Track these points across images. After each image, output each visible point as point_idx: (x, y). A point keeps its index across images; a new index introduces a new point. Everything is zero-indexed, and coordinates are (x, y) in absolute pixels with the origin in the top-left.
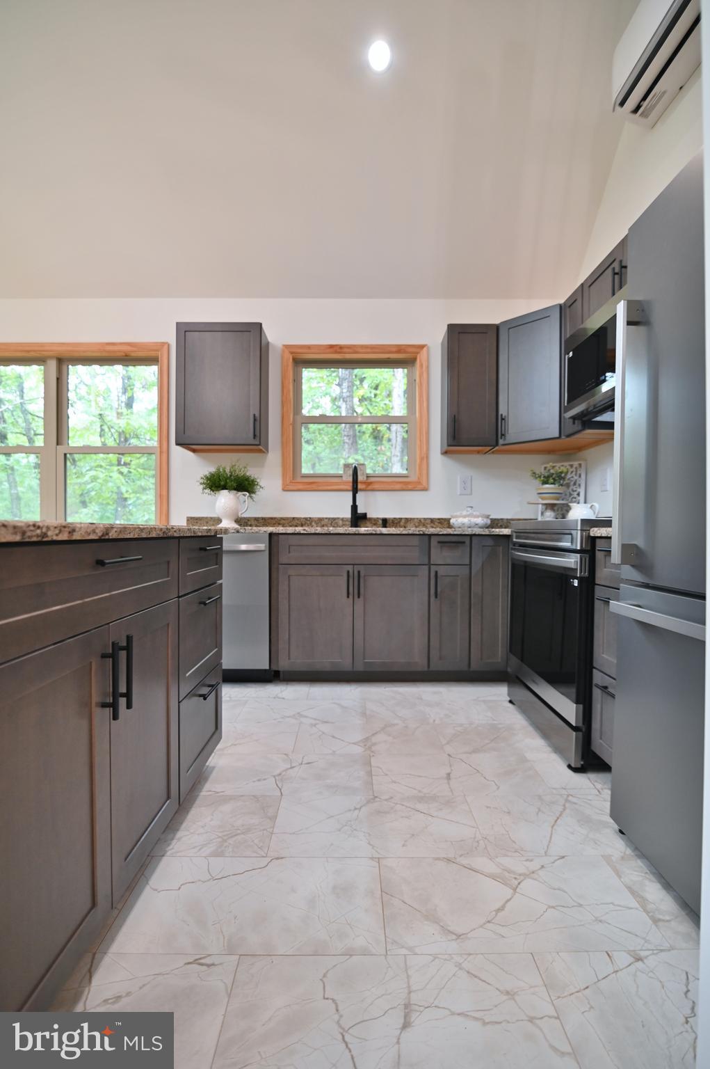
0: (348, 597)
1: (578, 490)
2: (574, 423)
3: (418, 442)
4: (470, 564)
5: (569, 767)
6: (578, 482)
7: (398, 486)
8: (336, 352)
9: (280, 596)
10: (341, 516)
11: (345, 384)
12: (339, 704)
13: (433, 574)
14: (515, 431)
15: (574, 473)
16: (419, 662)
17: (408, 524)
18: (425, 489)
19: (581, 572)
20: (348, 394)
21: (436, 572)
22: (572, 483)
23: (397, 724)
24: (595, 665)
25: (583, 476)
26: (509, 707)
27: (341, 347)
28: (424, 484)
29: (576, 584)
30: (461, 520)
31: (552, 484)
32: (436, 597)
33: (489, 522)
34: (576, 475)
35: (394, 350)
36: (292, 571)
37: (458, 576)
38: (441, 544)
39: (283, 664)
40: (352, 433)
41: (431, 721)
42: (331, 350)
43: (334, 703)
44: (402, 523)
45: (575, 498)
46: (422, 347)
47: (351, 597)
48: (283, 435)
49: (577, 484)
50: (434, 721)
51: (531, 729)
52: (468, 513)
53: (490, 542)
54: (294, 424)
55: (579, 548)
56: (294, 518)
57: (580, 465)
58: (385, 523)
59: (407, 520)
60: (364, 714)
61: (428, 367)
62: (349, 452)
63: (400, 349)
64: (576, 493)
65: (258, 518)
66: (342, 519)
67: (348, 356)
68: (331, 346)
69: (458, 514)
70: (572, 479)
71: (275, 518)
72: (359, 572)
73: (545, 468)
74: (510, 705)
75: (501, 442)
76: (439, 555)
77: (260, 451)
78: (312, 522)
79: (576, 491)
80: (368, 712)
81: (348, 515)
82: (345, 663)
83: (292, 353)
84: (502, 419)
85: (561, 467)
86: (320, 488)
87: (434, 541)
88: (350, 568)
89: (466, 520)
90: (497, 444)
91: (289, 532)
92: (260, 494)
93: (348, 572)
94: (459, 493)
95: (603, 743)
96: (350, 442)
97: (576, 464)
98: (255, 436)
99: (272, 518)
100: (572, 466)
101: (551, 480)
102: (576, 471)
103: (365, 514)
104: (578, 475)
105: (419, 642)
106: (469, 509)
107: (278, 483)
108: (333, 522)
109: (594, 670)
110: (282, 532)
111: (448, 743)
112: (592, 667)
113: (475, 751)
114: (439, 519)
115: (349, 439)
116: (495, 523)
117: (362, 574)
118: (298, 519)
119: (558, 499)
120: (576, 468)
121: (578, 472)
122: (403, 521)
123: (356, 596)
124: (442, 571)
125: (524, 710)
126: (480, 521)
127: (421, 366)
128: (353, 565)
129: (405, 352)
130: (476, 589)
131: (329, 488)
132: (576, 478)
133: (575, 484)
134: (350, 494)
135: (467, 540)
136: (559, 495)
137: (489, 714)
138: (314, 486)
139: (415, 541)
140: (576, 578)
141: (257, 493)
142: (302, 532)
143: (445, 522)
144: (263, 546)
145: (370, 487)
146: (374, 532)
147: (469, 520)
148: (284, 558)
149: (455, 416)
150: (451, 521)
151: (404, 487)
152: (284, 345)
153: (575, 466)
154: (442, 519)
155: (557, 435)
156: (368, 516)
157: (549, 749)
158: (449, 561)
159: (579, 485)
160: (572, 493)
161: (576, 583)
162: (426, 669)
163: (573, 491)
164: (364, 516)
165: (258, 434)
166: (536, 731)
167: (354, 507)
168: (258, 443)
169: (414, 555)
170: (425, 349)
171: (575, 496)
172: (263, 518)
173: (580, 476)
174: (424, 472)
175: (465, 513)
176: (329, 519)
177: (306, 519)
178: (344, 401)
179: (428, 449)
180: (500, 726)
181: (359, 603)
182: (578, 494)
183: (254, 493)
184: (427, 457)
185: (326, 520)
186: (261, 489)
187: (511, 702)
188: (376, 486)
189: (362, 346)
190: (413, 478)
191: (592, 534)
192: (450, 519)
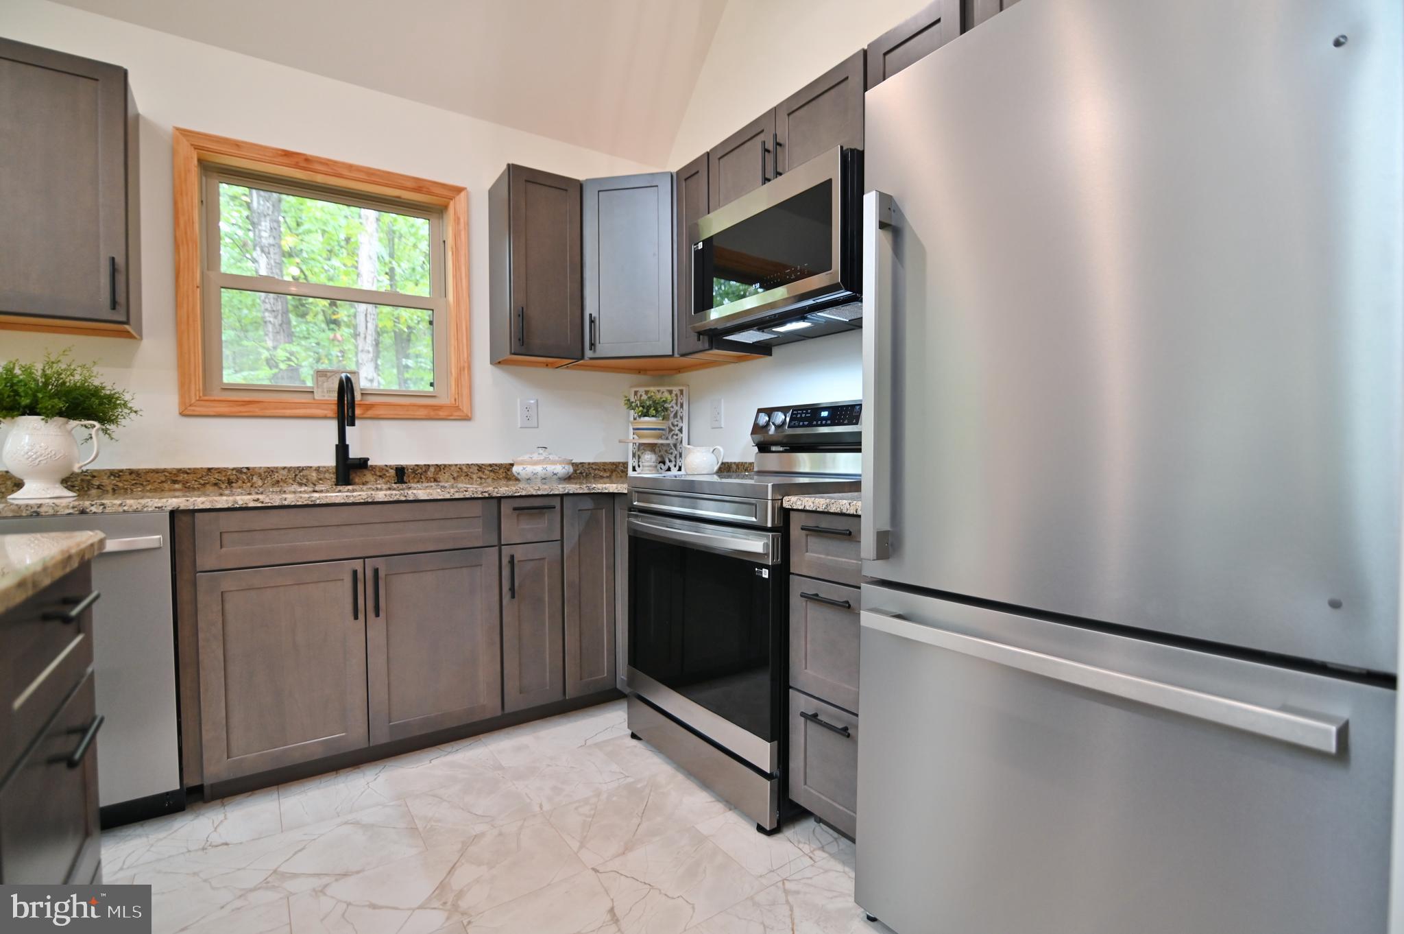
0: (356, 617)
1: (680, 425)
2: (699, 340)
3: (453, 342)
4: (562, 540)
5: (760, 829)
6: (679, 414)
7: (422, 412)
8: (297, 166)
9: (201, 636)
10: (315, 464)
11: (265, 225)
12: (356, 823)
13: (505, 561)
14: (609, 342)
15: (674, 401)
16: (488, 704)
17: (441, 476)
18: (467, 418)
19: (773, 559)
20: (271, 241)
21: (512, 557)
22: (672, 415)
23: (483, 834)
24: (791, 684)
25: (686, 406)
26: (635, 746)
27: (308, 159)
28: (466, 409)
29: (766, 576)
30: (530, 469)
31: (653, 416)
32: (513, 596)
33: (571, 470)
34: (676, 404)
35: (409, 184)
36: (228, 583)
37: (544, 559)
38: (517, 512)
39: (215, 769)
40: (280, 307)
41: (537, 809)
42: (285, 160)
43: (346, 823)
44: (430, 474)
45: (677, 435)
46: (459, 190)
47: (361, 616)
48: (178, 305)
49: (679, 417)
50: (541, 806)
51: (680, 777)
52: (542, 458)
53: (589, 504)
54: (204, 286)
55: (769, 525)
56: (209, 470)
57: (681, 391)
58: (401, 474)
59: (439, 468)
60: (413, 830)
61: (468, 224)
62: (275, 340)
63: (420, 185)
64: (677, 428)
65: (121, 471)
66: (318, 469)
67: (320, 179)
68: (287, 154)
69: (526, 457)
70: (672, 409)
71: (164, 471)
72: (376, 571)
73: (636, 393)
74: (635, 742)
75: (589, 353)
76: (514, 529)
77: (128, 335)
78: (252, 475)
79: (677, 426)
80: (420, 825)
81: (330, 460)
82: (353, 735)
83: (196, 148)
84: (592, 321)
85: (660, 392)
86: (268, 412)
87: (506, 508)
88: (357, 564)
89: (539, 469)
90: (582, 357)
91: (219, 506)
92: (126, 426)
93: (355, 573)
94: (519, 426)
95: (809, 789)
96: (277, 322)
97: (676, 390)
98: (114, 305)
99: (157, 471)
100: (670, 392)
101: (652, 412)
102: (677, 400)
103: (366, 460)
104: (679, 405)
105: (486, 671)
106: (541, 451)
107: (171, 401)
108: (298, 475)
109: (790, 690)
110: (201, 507)
111: (582, 846)
112: (787, 687)
113: (627, 848)
114: (491, 465)
115: (276, 317)
116: (580, 472)
117: (382, 574)
118: (219, 471)
119: (660, 437)
120: (676, 395)
121: (679, 400)
122: (432, 469)
123: (371, 614)
124: (520, 553)
125: (660, 746)
126: (561, 469)
127: (457, 220)
128: (364, 558)
129: (429, 193)
130: (571, 575)
131: (288, 412)
132: (676, 408)
133: (675, 416)
134: (333, 425)
135: (557, 502)
136: (660, 433)
137: (614, 767)
138: (255, 409)
139: (477, 509)
140: (767, 567)
141: (123, 422)
142: (252, 504)
143: (504, 471)
144: (157, 539)
145: (370, 413)
146: (403, 499)
147: (545, 469)
148: (206, 560)
149: (523, 308)
150: (515, 469)
151: (432, 413)
152: (178, 129)
153: (674, 393)
154: (496, 465)
155: (670, 353)
156: (370, 463)
157: (719, 807)
158: (530, 538)
159: (682, 418)
160: (673, 428)
161: (765, 574)
162: (499, 713)
163: (674, 425)
164: (362, 464)
165: (121, 298)
166: (689, 779)
167: (342, 448)
168: (123, 319)
169: (474, 532)
170: (463, 194)
171: (677, 432)
172: (131, 472)
173: (682, 406)
174: (465, 392)
175: (535, 457)
176: (289, 469)
177: (239, 470)
178: (263, 251)
179: (470, 355)
180: (639, 786)
181: (377, 627)
182: (681, 430)
183: (111, 421)
184: (469, 368)
185: (285, 472)
186: (133, 415)
187: (634, 736)
188: (381, 412)
189: (350, 167)
190: (445, 400)
191: (786, 505)
192: (512, 465)
